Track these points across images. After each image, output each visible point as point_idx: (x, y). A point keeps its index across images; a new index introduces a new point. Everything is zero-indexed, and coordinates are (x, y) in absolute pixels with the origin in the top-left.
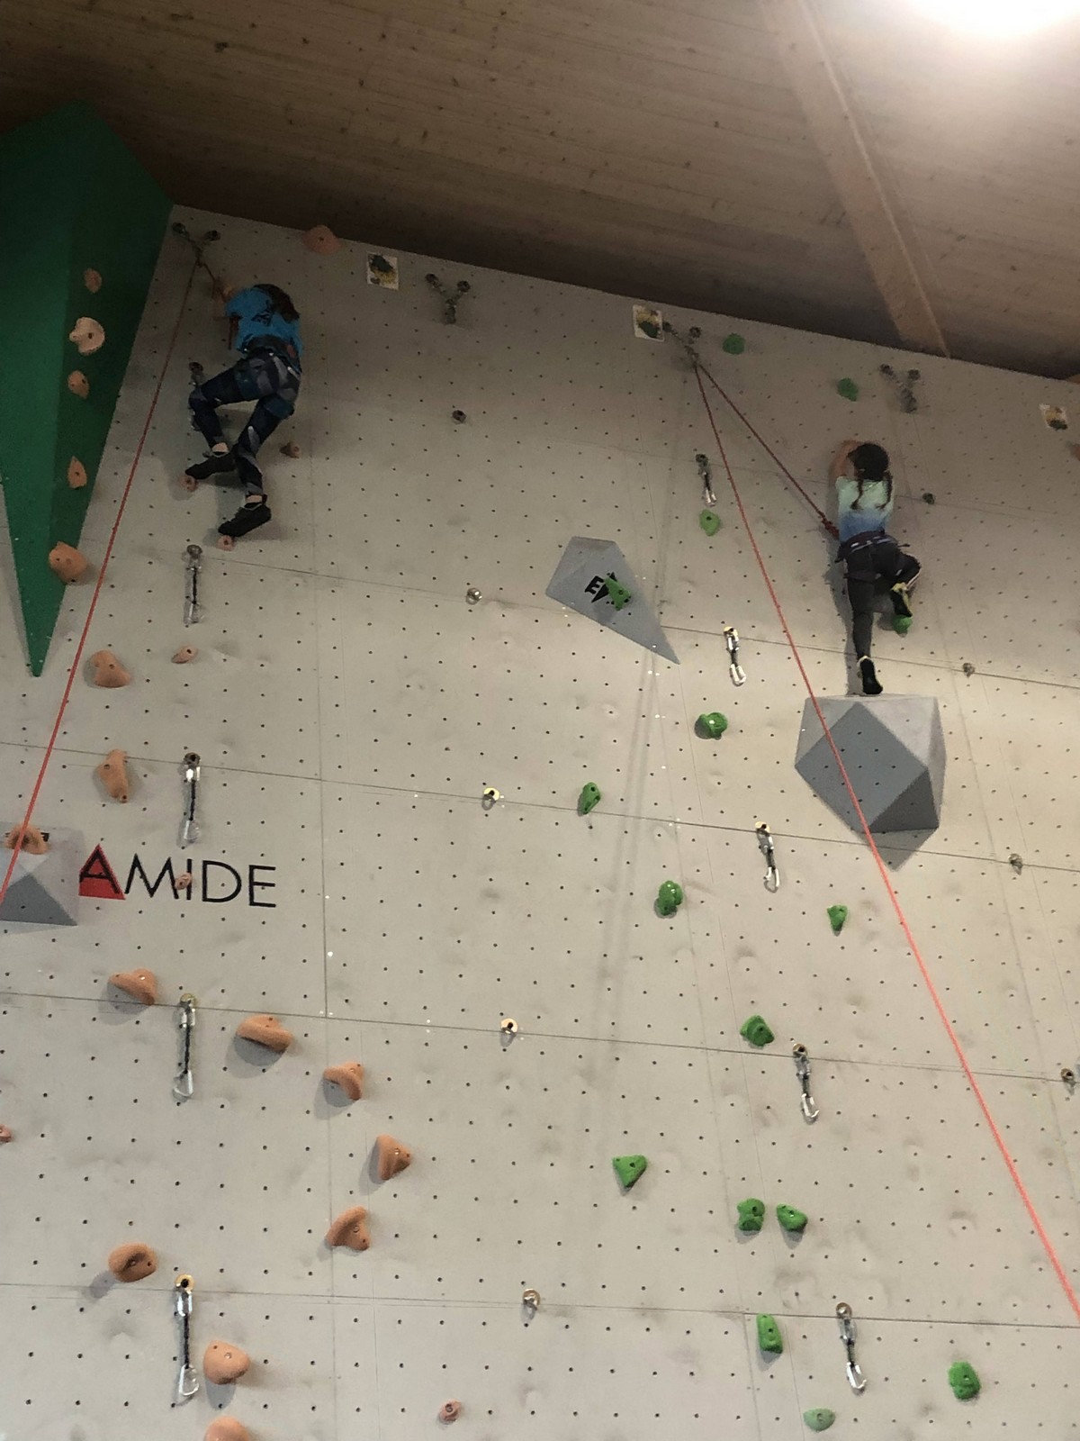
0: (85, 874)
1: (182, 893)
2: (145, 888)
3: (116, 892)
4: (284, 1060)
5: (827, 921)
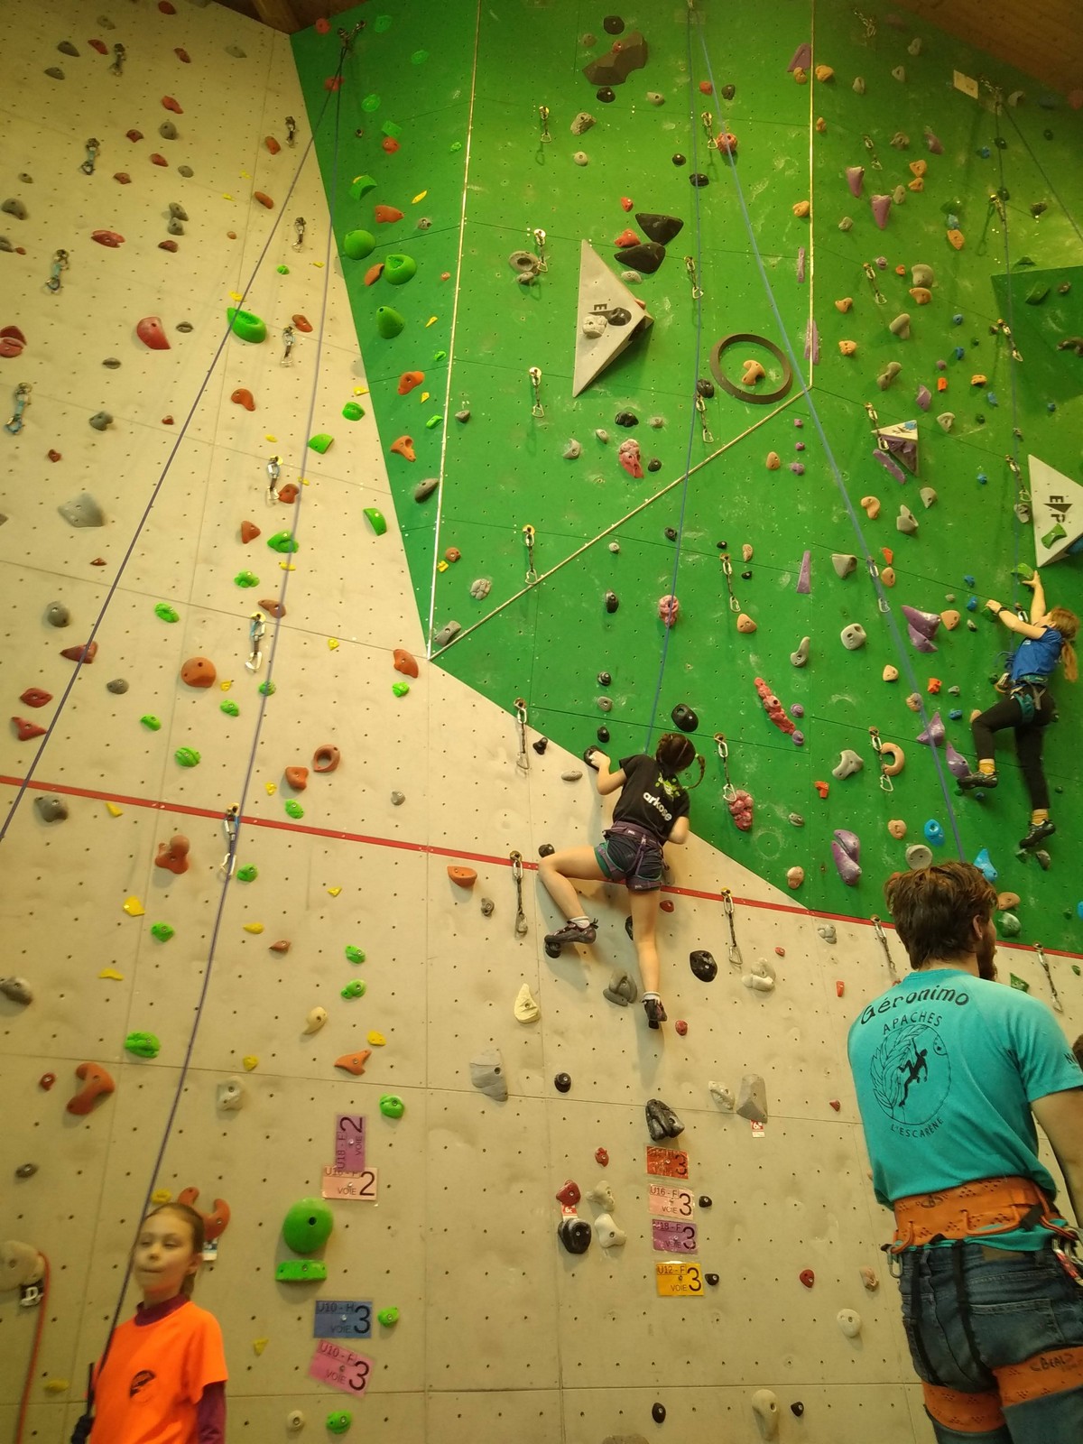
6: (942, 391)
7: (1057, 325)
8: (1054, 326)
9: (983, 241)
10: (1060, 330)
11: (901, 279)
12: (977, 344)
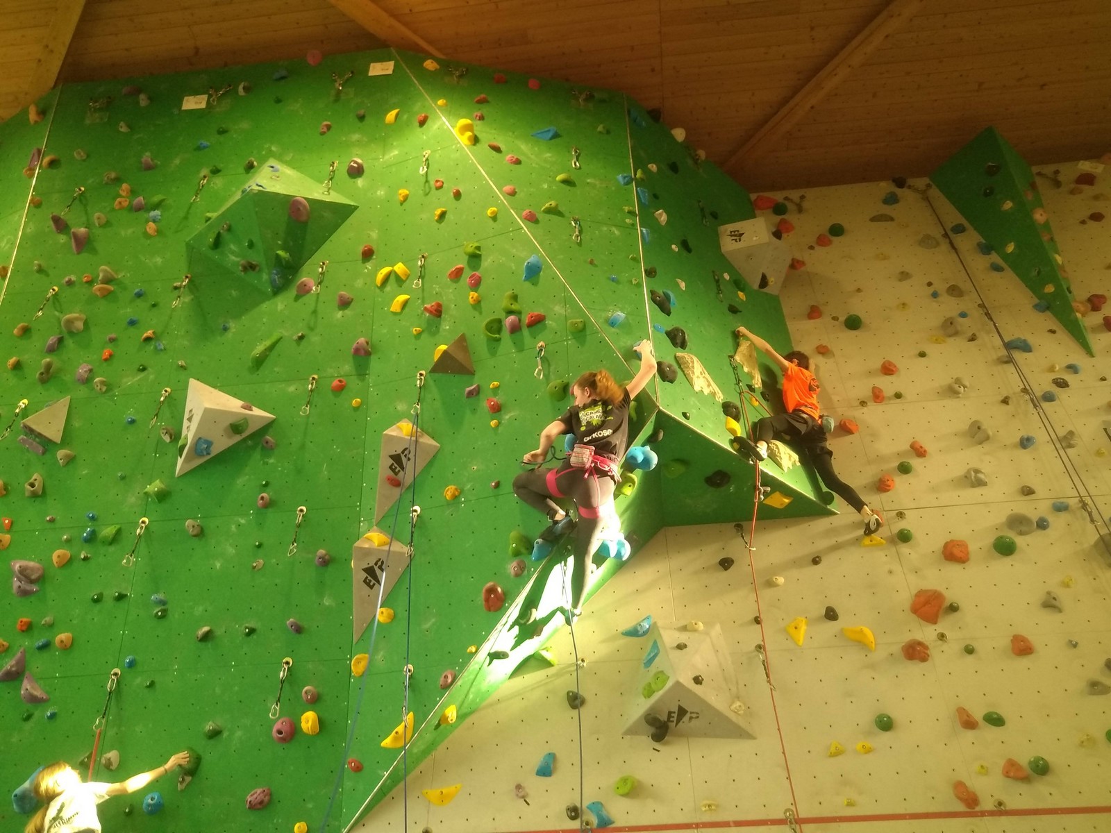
6: (106, 360)
7: (236, 256)
8: (233, 258)
9: (186, 218)
10: (238, 259)
11: (87, 285)
12: (154, 306)
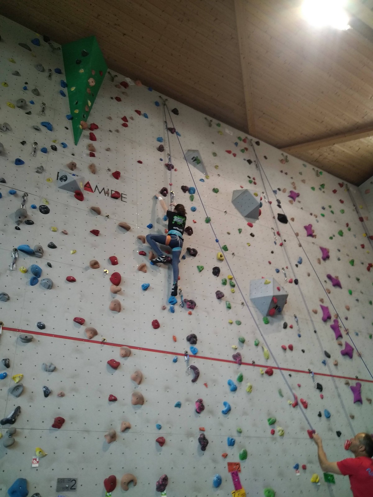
0: (85, 186)
1: (107, 195)
2: (98, 192)
3: (92, 191)
4: (128, 232)
5: (238, 232)
